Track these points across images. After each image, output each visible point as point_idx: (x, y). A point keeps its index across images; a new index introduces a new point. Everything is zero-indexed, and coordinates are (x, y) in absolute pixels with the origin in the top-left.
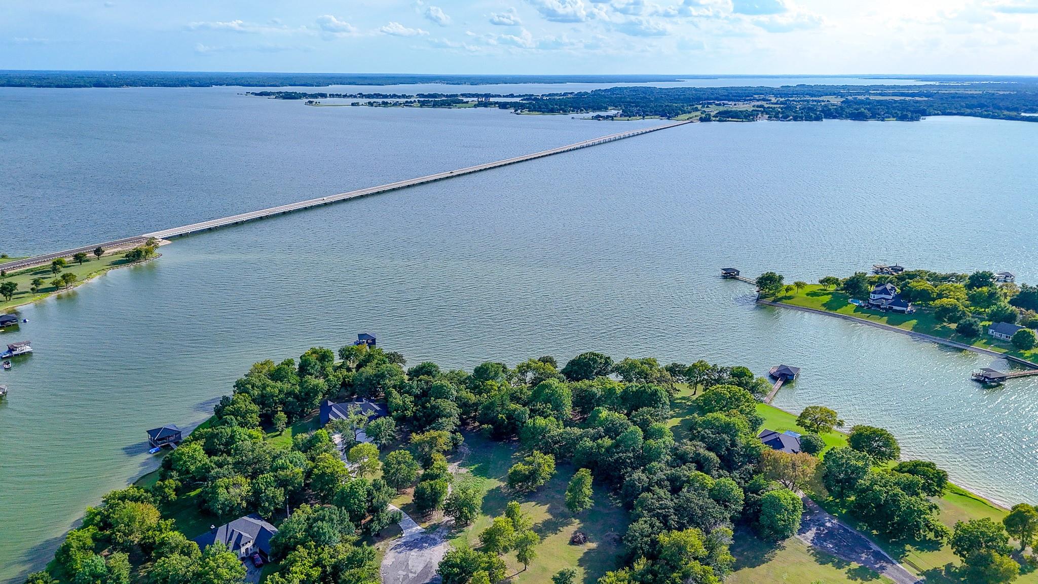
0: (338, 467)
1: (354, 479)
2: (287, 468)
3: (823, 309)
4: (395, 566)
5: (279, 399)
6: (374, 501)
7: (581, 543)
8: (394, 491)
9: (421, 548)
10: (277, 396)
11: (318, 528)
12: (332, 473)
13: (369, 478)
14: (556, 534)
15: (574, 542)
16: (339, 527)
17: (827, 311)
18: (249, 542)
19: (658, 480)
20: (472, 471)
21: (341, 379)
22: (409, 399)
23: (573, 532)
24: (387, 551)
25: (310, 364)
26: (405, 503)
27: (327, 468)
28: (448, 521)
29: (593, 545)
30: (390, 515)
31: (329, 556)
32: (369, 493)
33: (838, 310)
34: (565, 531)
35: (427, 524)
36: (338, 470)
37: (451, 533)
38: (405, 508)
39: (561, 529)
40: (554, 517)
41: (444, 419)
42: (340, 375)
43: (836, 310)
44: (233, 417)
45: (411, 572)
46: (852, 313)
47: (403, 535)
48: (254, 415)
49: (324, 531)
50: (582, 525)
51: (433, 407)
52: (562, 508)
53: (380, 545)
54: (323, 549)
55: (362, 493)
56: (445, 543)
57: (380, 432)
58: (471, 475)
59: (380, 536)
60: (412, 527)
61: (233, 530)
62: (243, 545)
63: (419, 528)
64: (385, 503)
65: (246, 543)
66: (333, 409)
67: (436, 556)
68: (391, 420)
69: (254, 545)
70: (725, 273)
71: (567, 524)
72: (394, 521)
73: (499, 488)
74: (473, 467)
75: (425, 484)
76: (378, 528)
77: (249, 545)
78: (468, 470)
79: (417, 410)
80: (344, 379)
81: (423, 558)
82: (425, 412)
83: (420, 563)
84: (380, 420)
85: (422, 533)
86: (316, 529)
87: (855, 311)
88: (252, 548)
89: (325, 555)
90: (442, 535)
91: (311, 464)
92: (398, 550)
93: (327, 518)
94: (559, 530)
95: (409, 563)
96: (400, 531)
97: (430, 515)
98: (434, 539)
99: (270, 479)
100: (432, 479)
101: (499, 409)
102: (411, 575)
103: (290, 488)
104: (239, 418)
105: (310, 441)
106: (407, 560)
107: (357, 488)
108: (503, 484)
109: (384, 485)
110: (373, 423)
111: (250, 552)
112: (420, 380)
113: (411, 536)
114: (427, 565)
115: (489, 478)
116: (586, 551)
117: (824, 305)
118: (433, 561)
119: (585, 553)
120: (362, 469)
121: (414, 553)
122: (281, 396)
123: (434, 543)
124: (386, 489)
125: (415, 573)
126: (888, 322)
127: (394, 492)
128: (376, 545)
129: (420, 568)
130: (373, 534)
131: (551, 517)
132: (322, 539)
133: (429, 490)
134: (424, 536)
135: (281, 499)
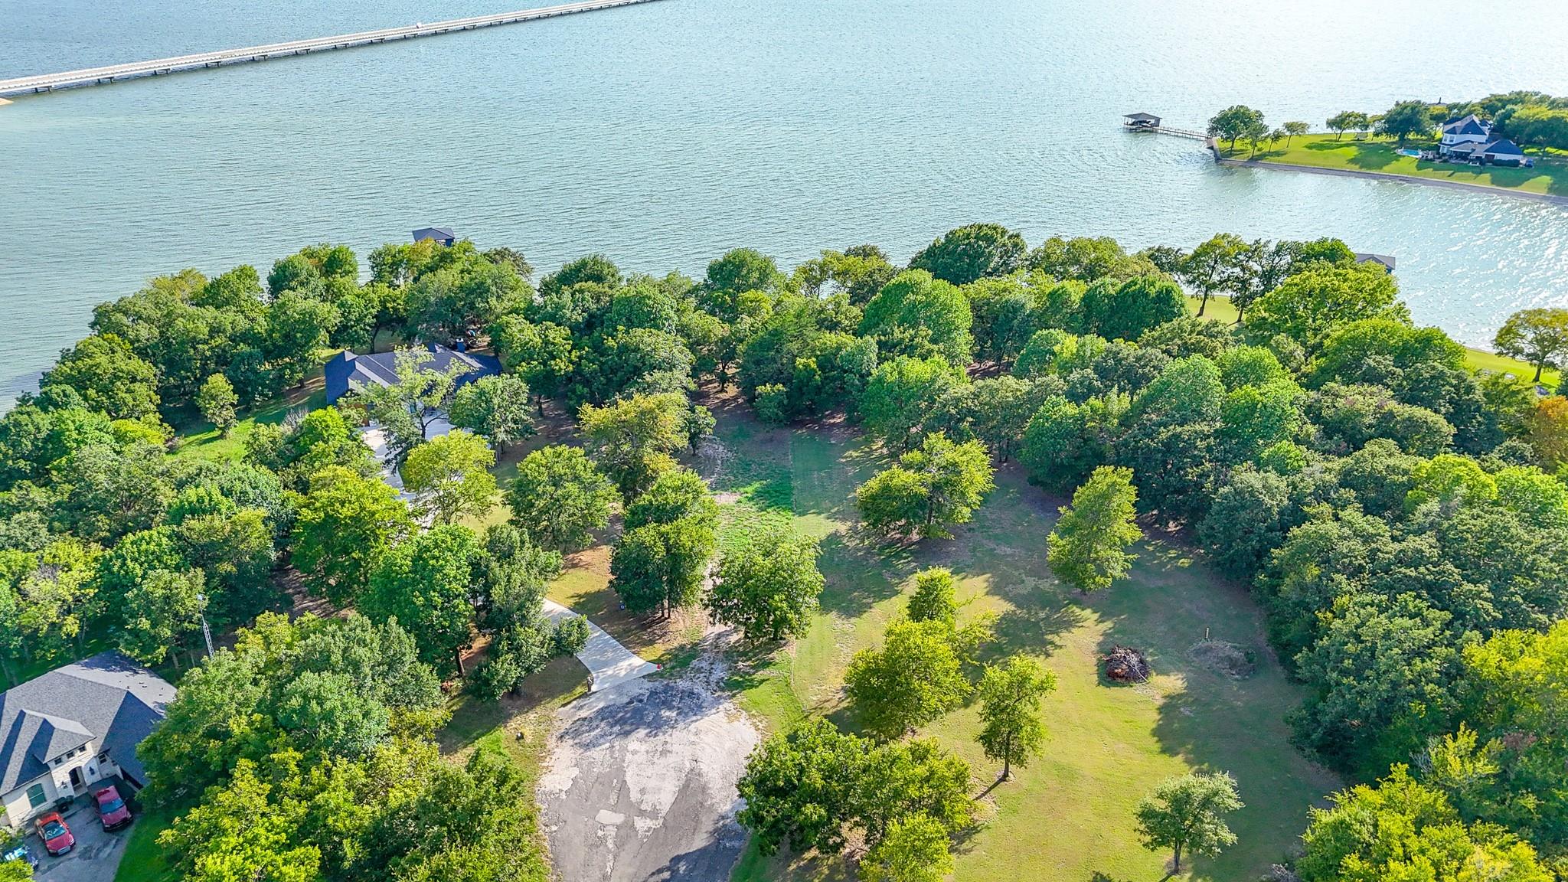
0: (376, 500)
1: (426, 528)
2: (214, 509)
3: (1356, 168)
4: (587, 792)
5: (212, 349)
6: (497, 592)
7: (1136, 679)
8: (554, 557)
9: (656, 726)
10: (206, 342)
11: (305, 696)
12: (356, 519)
13: (474, 528)
14: (1048, 655)
15: (1112, 674)
16: (383, 688)
17: (1363, 170)
18: (83, 749)
19: (1318, 487)
20: (750, 499)
21: (376, 302)
22: (558, 335)
23: (1094, 648)
24: (551, 743)
25: (297, 275)
26: (582, 592)
27: (343, 506)
28: (719, 636)
29: (1173, 683)
30: (549, 633)
31: (351, 795)
32: (478, 569)
33: (1385, 168)
34: (1069, 644)
35: (659, 649)
36: (374, 507)
37: (737, 672)
38: (586, 604)
39: (1056, 639)
40: (1017, 606)
41: (657, 374)
42: (372, 295)
43: (1381, 168)
44: (69, 389)
45: (642, 813)
46: (1415, 170)
47: (594, 688)
48: (140, 389)
49: (328, 705)
50: (1109, 624)
51: (624, 349)
52: (1031, 582)
53: (526, 723)
54: (328, 772)
55: (454, 572)
56: (727, 705)
57: (490, 410)
58: (752, 508)
59: (522, 696)
60: (614, 662)
61: (22, 714)
62: (58, 761)
63: (637, 661)
64: (531, 595)
65: (70, 754)
66: (358, 366)
67: (708, 750)
68: (516, 381)
69: (102, 757)
70: (1132, 124)
71: (1069, 624)
72: (562, 647)
73: (834, 538)
74: (749, 489)
75: (647, 534)
76: (515, 672)
77: (83, 760)
78: (738, 497)
79: (580, 358)
80: (383, 303)
81: (671, 759)
82: (602, 364)
83: (663, 777)
84: (485, 382)
85: (649, 677)
86: (295, 702)
87: (1419, 168)
88: (95, 766)
89: (336, 797)
90: (714, 678)
91: (295, 498)
92: (586, 738)
93: (336, 657)
94: (1052, 643)
95: (628, 779)
96: (581, 675)
97: (662, 619)
98: (691, 694)
99: (159, 545)
100: (659, 521)
101: (794, 346)
102: (642, 824)
103: (226, 567)
104: (91, 392)
105: (292, 441)
106: (621, 771)
107: (437, 559)
108: (842, 527)
109: (523, 542)
110: (467, 391)
111: (89, 779)
112: (581, 291)
113: (619, 688)
114: (686, 786)
115: (802, 514)
116: (1160, 702)
117: (1353, 161)
118: (704, 767)
119: (1161, 710)
120: (447, 504)
121: (637, 743)
122: (220, 340)
123: (692, 706)
124: (528, 553)
125: (654, 814)
126: (1493, 183)
127: (554, 561)
128: (512, 724)
129: (665, 797)
130: (500, 693)
131: (1009, 607)
132: (322, 736)
133: (660, 550)
134: (659, 685)
135: (199, 601)
